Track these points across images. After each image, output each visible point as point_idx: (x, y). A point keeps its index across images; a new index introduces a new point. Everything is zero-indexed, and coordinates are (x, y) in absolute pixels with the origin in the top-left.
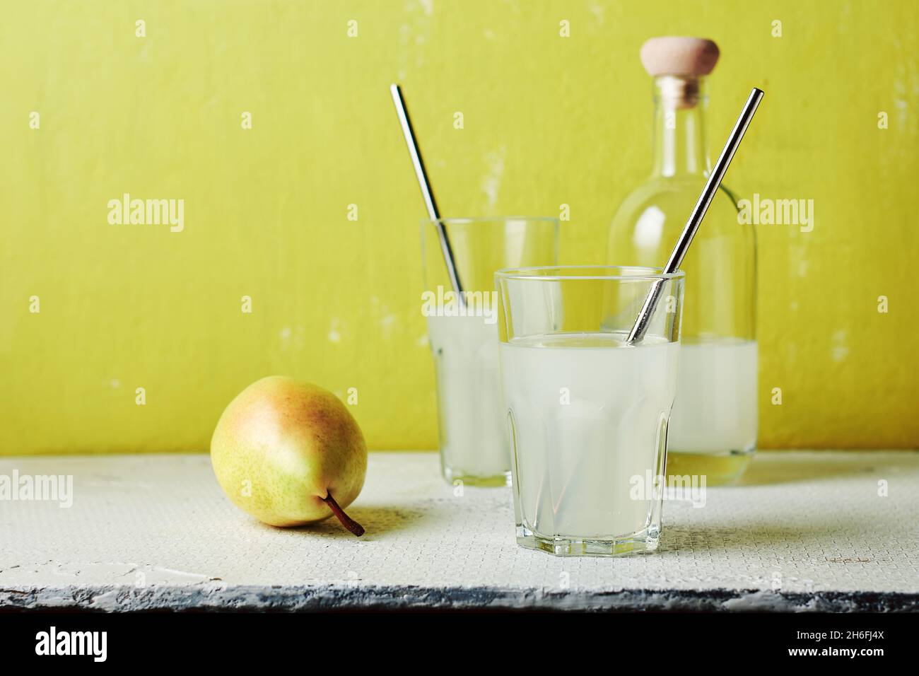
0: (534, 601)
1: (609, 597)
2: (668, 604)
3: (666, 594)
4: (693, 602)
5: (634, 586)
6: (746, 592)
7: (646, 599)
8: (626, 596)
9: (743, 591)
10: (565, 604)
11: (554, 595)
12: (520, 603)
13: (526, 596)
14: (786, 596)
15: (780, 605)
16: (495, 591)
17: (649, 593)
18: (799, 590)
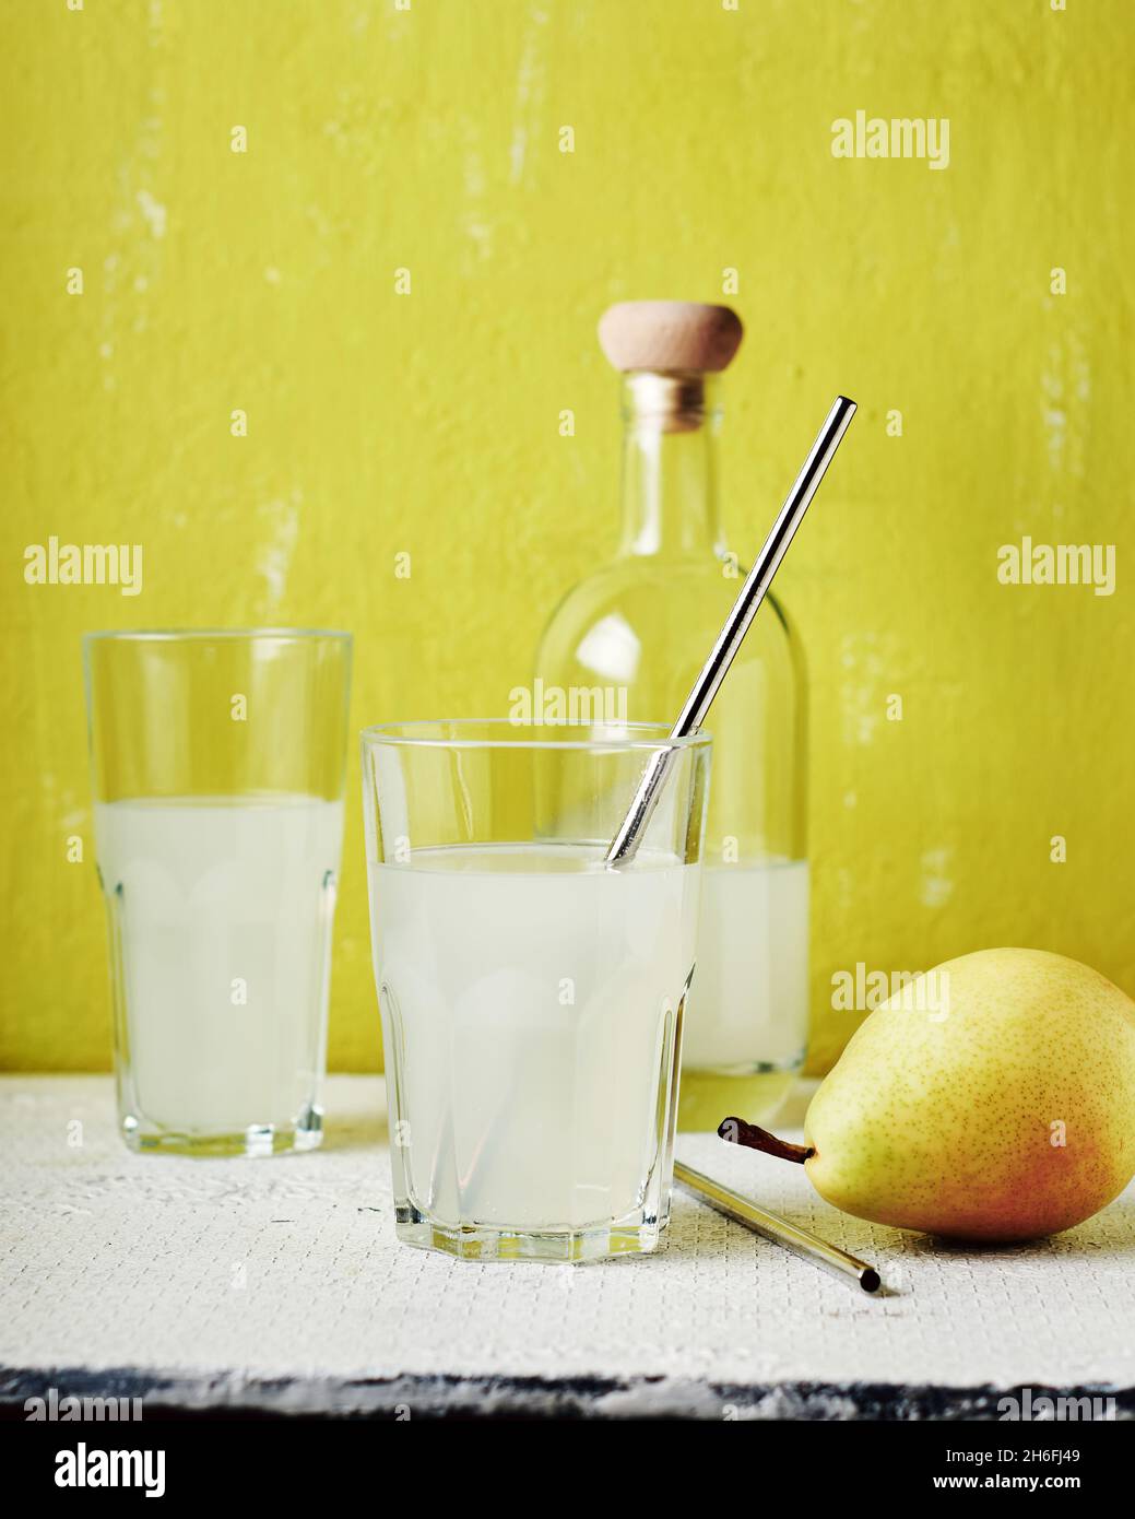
0: (227, 1394)
1: (375, 1389)
2: (489, 1402)
3: (485, 1384)
4: (538, 1399)
5: (422, 1368)
6: (641, 1381)
7: (445, 1393)
8: (406, 1387)
9: (634, 1379)
10: (288, 1402)
11: (266, 1385)
12: (201, 1399)
13: (213, 1385)
14: (718, 1389)
15: (705, 1406)
16: (153, 1375)
17: (453, 1380)
18: (744, 1375)
